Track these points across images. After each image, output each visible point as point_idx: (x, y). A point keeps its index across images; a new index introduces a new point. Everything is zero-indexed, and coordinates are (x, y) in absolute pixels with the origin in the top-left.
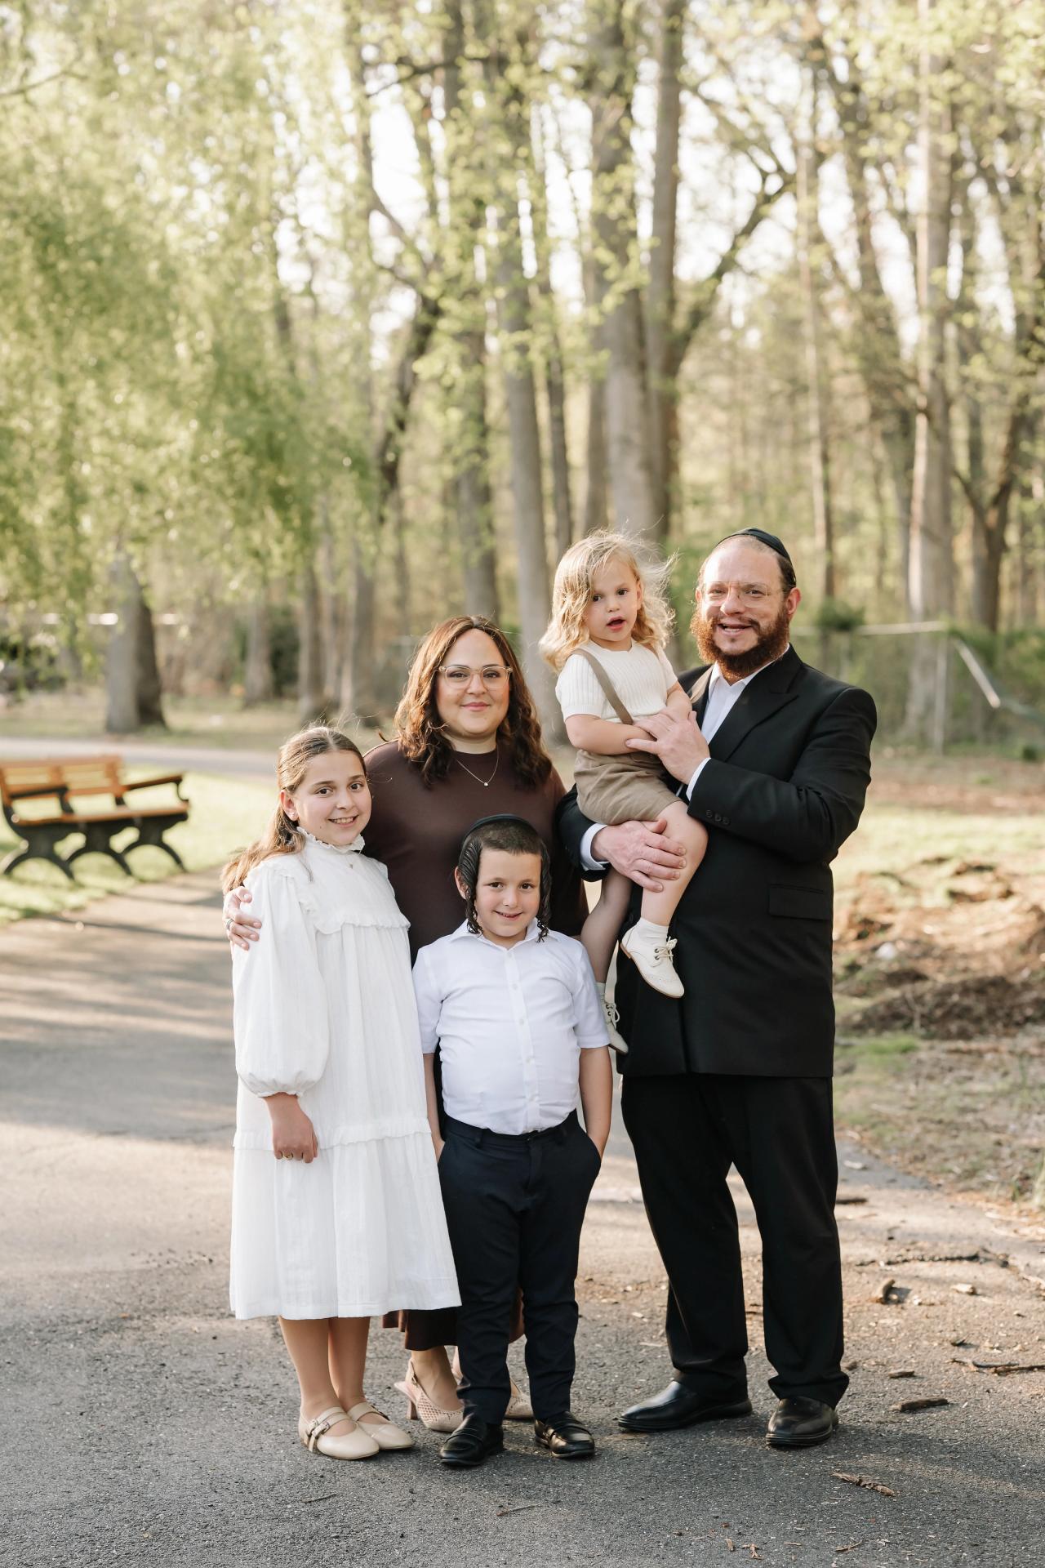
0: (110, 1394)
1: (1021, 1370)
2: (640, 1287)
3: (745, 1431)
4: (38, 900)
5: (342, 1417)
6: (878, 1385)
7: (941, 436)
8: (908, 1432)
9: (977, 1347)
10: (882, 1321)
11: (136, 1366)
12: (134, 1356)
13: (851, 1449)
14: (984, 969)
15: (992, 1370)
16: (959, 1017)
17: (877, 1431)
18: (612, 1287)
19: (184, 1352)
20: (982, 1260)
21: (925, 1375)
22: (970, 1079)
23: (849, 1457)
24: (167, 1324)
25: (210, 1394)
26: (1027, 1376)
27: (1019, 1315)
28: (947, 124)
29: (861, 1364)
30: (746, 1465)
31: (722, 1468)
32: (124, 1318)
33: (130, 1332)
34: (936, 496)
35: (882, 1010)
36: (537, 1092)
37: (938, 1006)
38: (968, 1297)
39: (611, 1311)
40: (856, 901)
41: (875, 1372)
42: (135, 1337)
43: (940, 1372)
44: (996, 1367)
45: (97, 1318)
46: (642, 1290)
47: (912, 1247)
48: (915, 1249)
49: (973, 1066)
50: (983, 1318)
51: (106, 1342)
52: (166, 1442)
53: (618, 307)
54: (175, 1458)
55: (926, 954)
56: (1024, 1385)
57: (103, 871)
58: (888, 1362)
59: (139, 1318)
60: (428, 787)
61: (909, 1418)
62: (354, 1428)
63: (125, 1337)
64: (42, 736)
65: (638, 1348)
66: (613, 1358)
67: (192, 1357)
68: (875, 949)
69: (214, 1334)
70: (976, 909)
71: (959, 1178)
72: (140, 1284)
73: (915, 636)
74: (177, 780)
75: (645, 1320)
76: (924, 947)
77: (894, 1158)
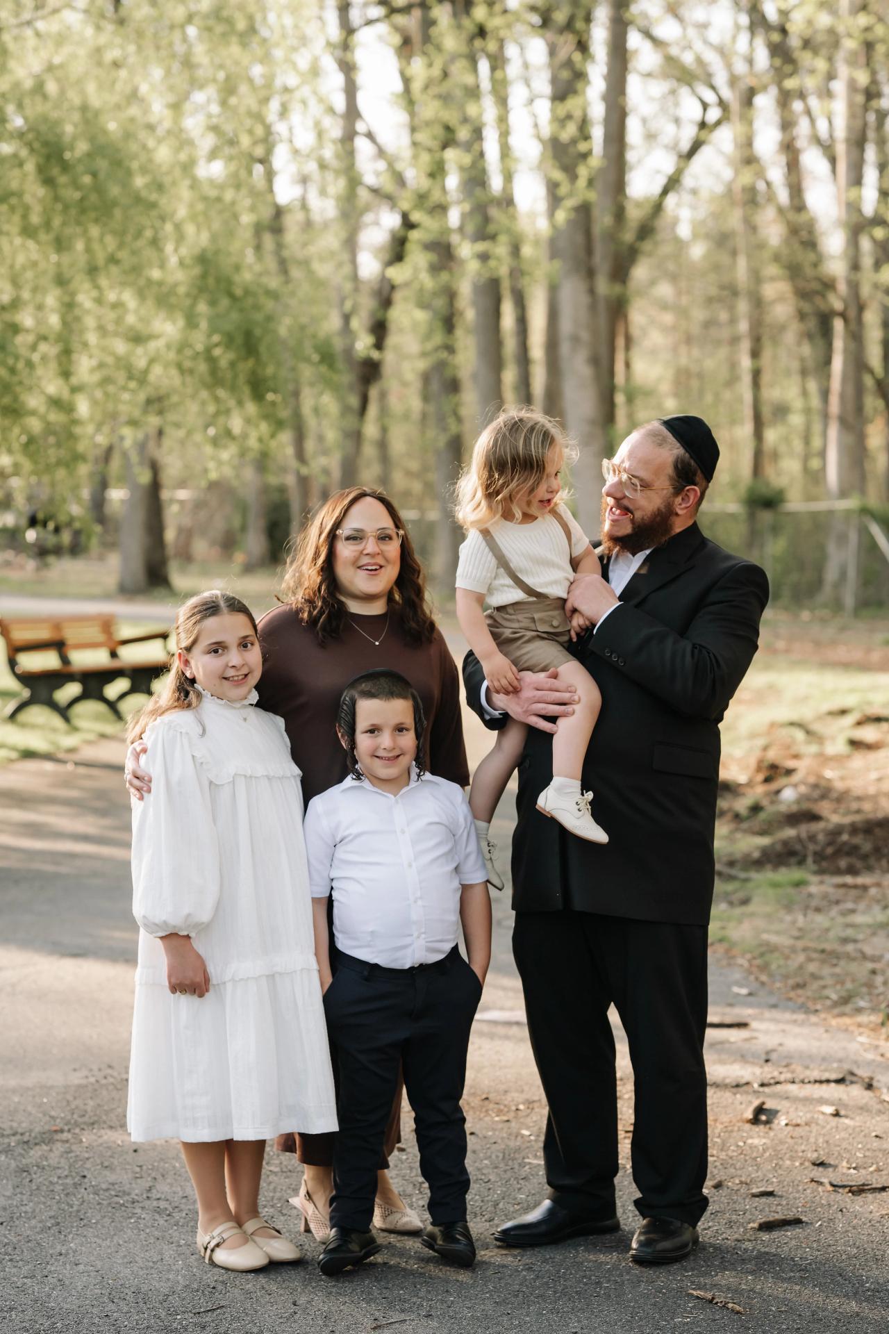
0: (31, 1204)
1: (875, 1190)
2: (531, 1106)
3: (612, 1247)
4: (36, 742)
5: (236, 1231)
6: (740, 1203)
7: (856, 336)
8: (763, 1250)
9: (835, 1167)
10: (750, 1141)
11: (59, 1177)
12: (58, 1168)
13: (708, 1266)
14: (875, 811)
15: (847, 1190)
16: (848, 854)
17: (734, 1249)
18: (505, 1106)
19: (106, 1164)
20: (848, 1083)
21: (784, 1194)
22: (853, 911)
23: (705, 1274)
24: (94, 1137)
25: (123, 1205)
26: (878, 1195)
27: (877, 1136)
28: (863, 60)
29: (726, 1183)
30: (608, 1281)
31: (586, 1284)
32: (56, 1131)
33: (59, 1145)
34: (850, 391)
35: (779, 847)
36: (423, 930)
37: (830, 844)
38: (831, 1118)
39: (502, 1129)
40: (765, 748)
41: (738, 1190)
42: (62, 1150)
43: (798, 1192)
44: (851, 1186)
45: (31, 1131)
46: (533, 1109)
47: (785, 1070)
48: (788, 1071)
49: (857, 899)
50: (844, 1139)
51: (35, 1153)
52: (75, 1251)
53: (569, 222)
54: (81, 1267)
55: (824, 796)
56: (875, 1204)
57: (98, 717)
58: (751, 1181)
59: (69, 1131)
60: (322, 645)
61: (765, 1237)
62: (246, 1241)
63: (54, 1149)
64: (63, 596)
65: (522, 1165)
66: (498, 1175)
67: (111, 1169)
68: (778, 792)
69: (135, 1148)
70: (873, 756)
71: (836, 1004)
72: (75, 1098)
73: (831, 513)
74: (164, 636)
75: (532, 1138)
76: (823, 791)
77: (778, 985)
